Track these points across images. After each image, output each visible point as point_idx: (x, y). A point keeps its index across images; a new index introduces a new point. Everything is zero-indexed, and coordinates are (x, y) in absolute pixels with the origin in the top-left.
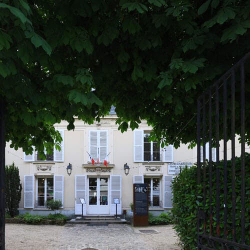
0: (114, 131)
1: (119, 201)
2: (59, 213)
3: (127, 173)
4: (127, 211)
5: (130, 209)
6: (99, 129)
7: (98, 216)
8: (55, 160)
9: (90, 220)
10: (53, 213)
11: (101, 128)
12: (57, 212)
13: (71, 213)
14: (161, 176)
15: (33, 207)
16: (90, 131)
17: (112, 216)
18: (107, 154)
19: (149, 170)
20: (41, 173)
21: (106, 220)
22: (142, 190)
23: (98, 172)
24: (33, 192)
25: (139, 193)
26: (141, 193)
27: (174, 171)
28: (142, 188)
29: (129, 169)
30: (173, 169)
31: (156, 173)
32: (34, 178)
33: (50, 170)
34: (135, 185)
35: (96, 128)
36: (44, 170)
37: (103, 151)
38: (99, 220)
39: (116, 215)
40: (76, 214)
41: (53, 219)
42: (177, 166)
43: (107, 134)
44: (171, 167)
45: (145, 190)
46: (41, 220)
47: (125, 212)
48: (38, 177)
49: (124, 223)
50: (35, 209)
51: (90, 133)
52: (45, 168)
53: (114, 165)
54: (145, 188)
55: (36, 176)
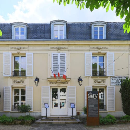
0: (70, 53)
1: (74, 106)
2: (28, 115)
3: (80, 84)
4: (80, 113)
5: (83, 111)
6: (59, 52)
7: (59, 117)
8: (26, 75)
9: (52, 120)
10: (23, 115)
11: (61, 52)
12: (27, 114)
13: (38, 114)
14: (106, 87)
15: (10, 110)
16: (52, 54)
17: (69, 117)
18: (65, 70)
19: (96, 82)
20: (16, 85)
21: (64, 120)
22: (94, 96)
23: (59, 84)
24: (10, 99)
25: (91, 99)
26: (93, 99)
27: (115, 83)
28: (94, 95)
29: (82, 81)
30: (115, 81)
31: (102, 85)
32: (11, 89)
33: (23, 82)
34: (88, 93)
35: (57, 51)
36: (18, 83)
37: (63, 68)
38: (59, 120)
39: (72, 116)
40: (42, 115)
41: (23, 120)
42: (117, 79)
43: (65, 56)
44: (113, 80)
45: (96, 97)
46: (13, 121)
47: (78, 113)
48: (14, 88)
49: (79, 123)
50: (11, 112)
51: (52, 55)
52: (19, 81)
53: (70, 79)
54: (97, 95)
55: (12, 88)
